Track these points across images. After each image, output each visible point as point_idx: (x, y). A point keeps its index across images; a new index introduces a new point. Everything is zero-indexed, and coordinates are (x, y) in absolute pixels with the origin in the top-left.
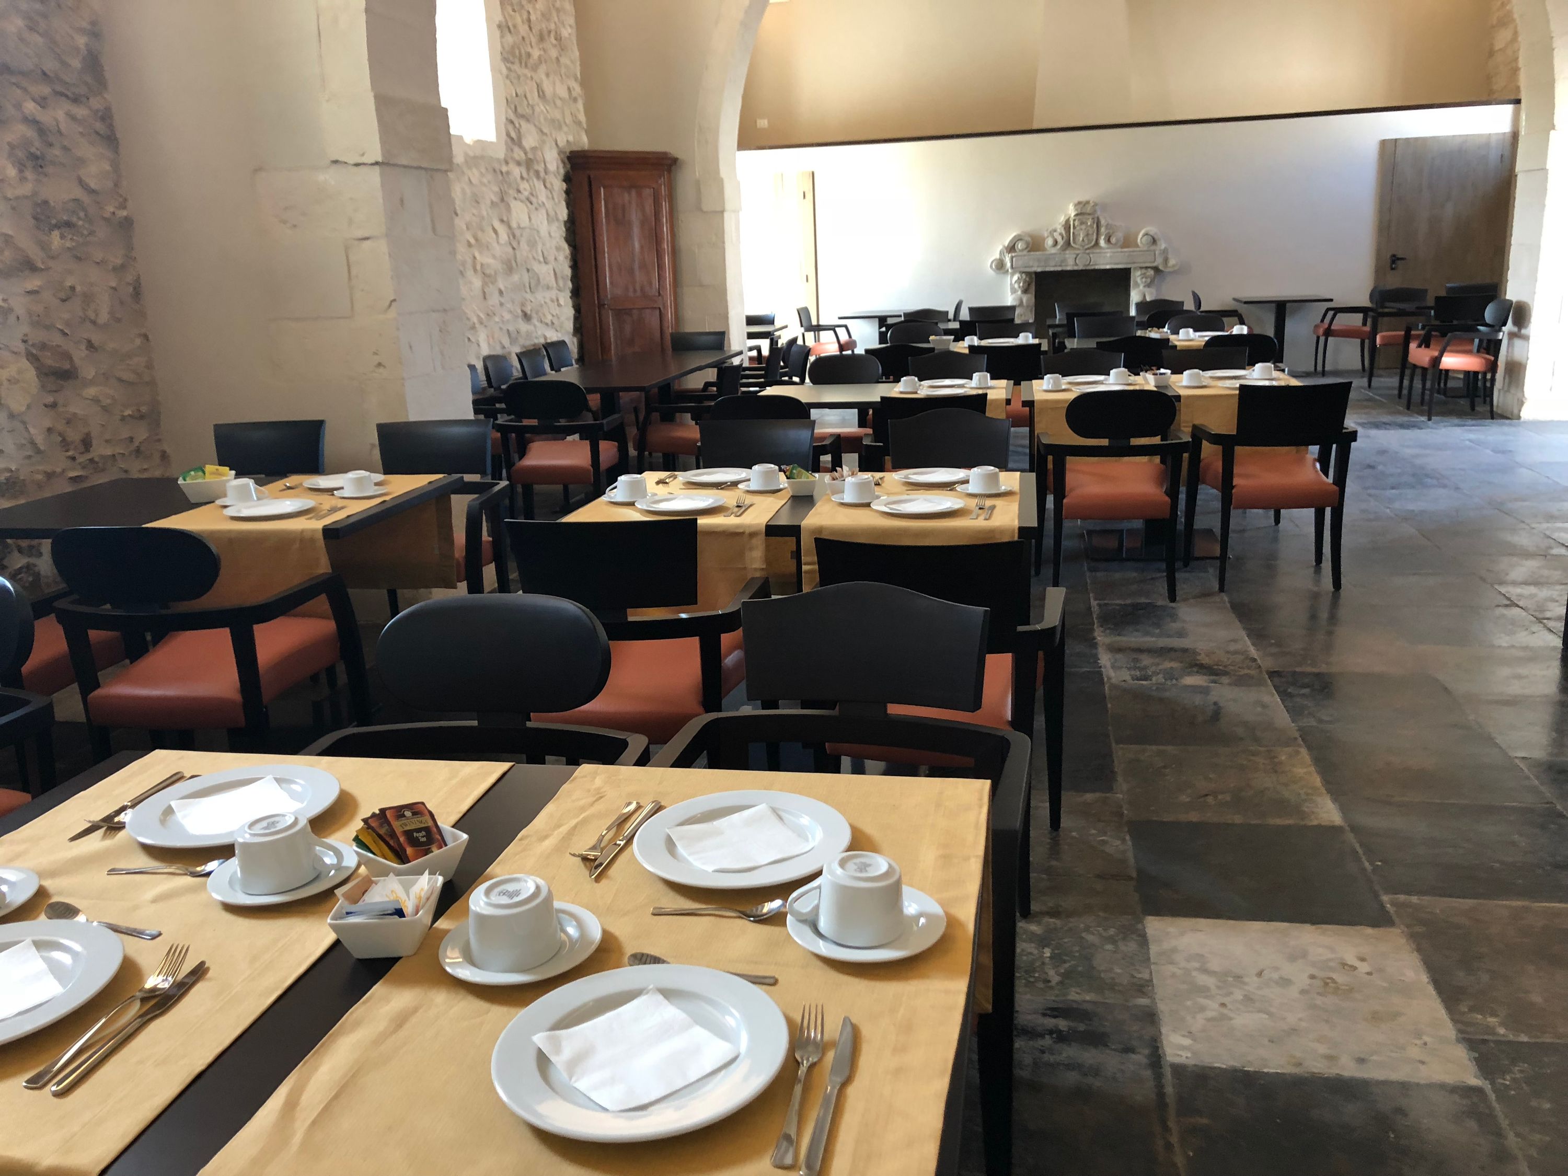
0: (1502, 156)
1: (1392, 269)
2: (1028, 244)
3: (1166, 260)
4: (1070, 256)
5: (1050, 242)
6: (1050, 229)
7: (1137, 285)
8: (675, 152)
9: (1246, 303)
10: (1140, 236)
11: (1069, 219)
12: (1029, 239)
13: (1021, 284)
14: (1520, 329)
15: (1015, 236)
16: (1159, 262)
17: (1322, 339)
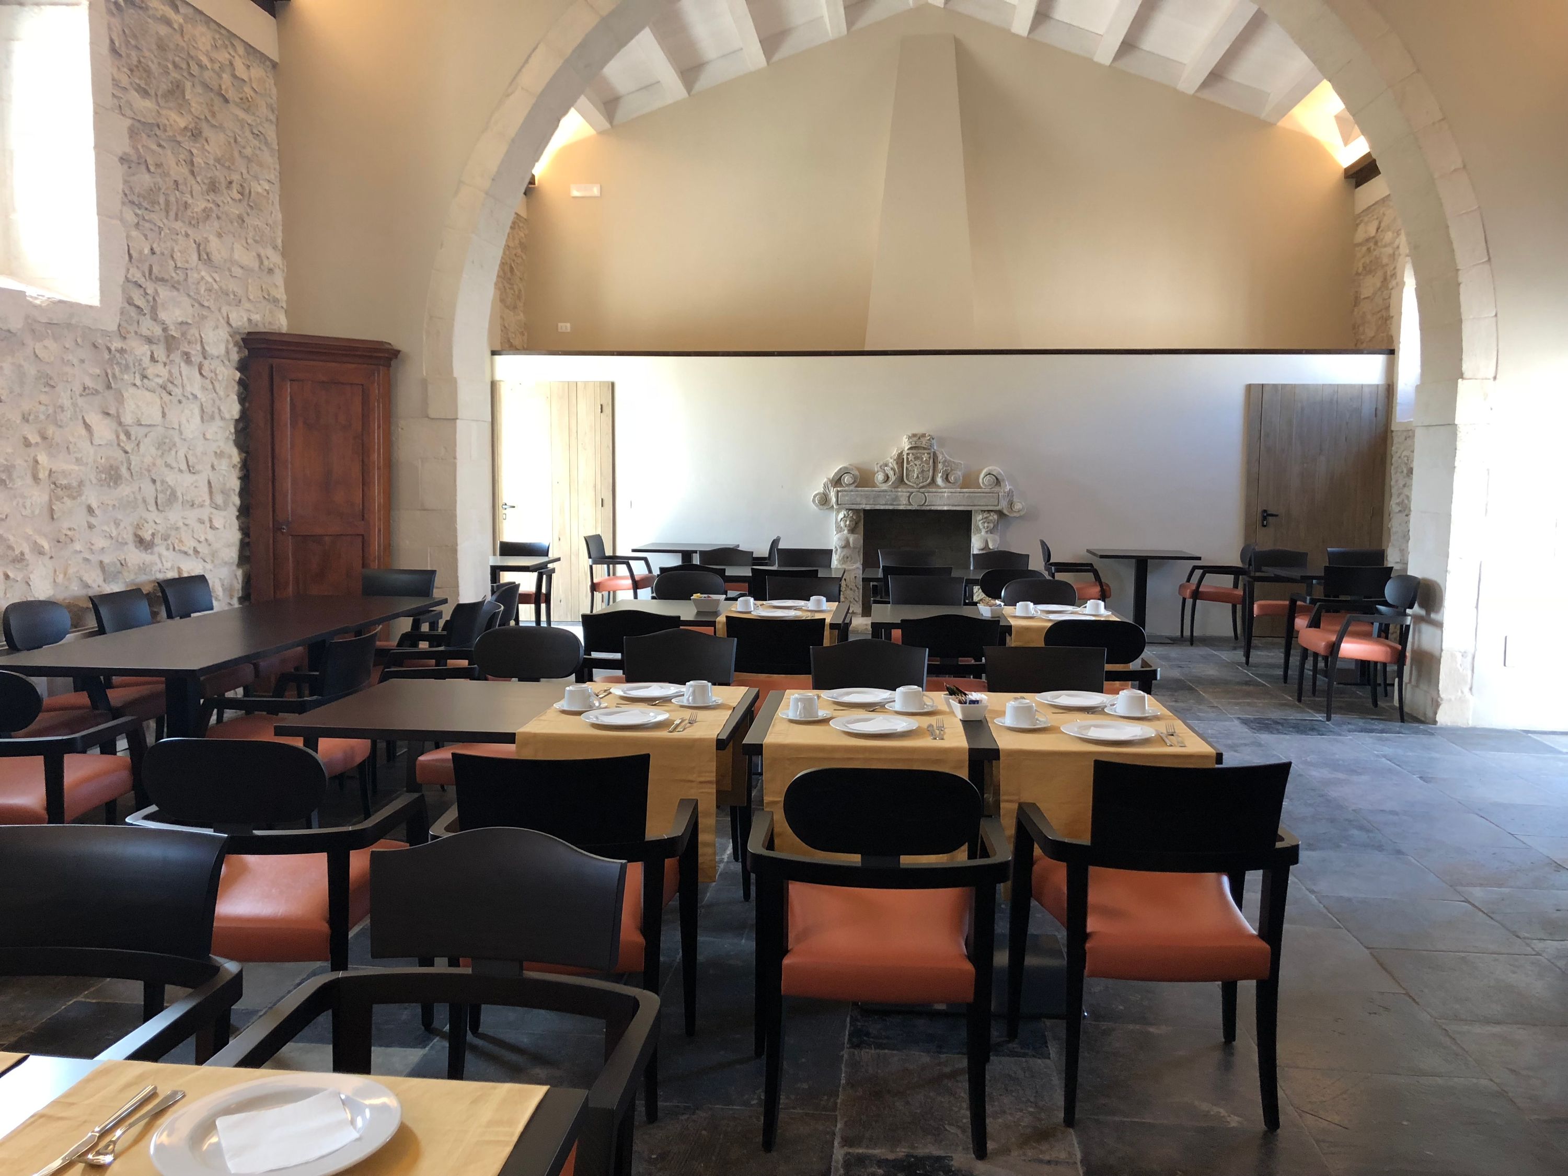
0: (1376, 409)
1: (1264, 526)
2: (855, 477)
3: (1011, 504)
4: (902, 493)
5: (880, 477)
6: (881, 463)
7: (979, 530)
8: (397, 343)
9: (1102, 557)
10: (982, 476)
11: (902, 452)
12: (857, 473)
13: (848, 523)
14: (1428, 613)
15: (841, 469)
16: (1003, 505)
17: (1189, 602)
